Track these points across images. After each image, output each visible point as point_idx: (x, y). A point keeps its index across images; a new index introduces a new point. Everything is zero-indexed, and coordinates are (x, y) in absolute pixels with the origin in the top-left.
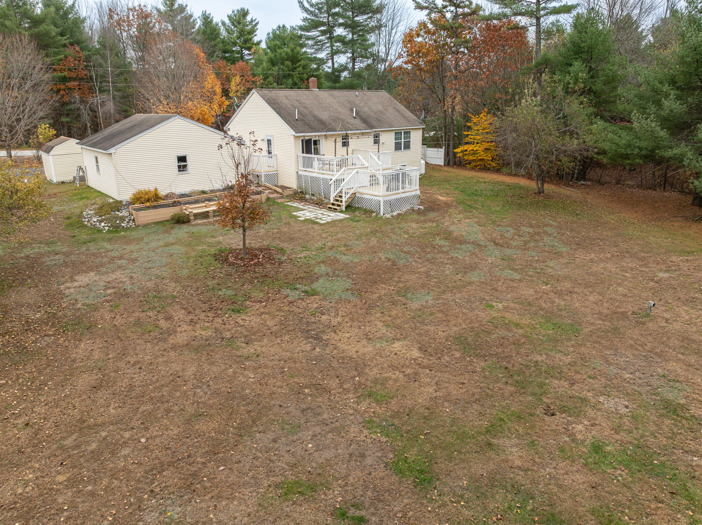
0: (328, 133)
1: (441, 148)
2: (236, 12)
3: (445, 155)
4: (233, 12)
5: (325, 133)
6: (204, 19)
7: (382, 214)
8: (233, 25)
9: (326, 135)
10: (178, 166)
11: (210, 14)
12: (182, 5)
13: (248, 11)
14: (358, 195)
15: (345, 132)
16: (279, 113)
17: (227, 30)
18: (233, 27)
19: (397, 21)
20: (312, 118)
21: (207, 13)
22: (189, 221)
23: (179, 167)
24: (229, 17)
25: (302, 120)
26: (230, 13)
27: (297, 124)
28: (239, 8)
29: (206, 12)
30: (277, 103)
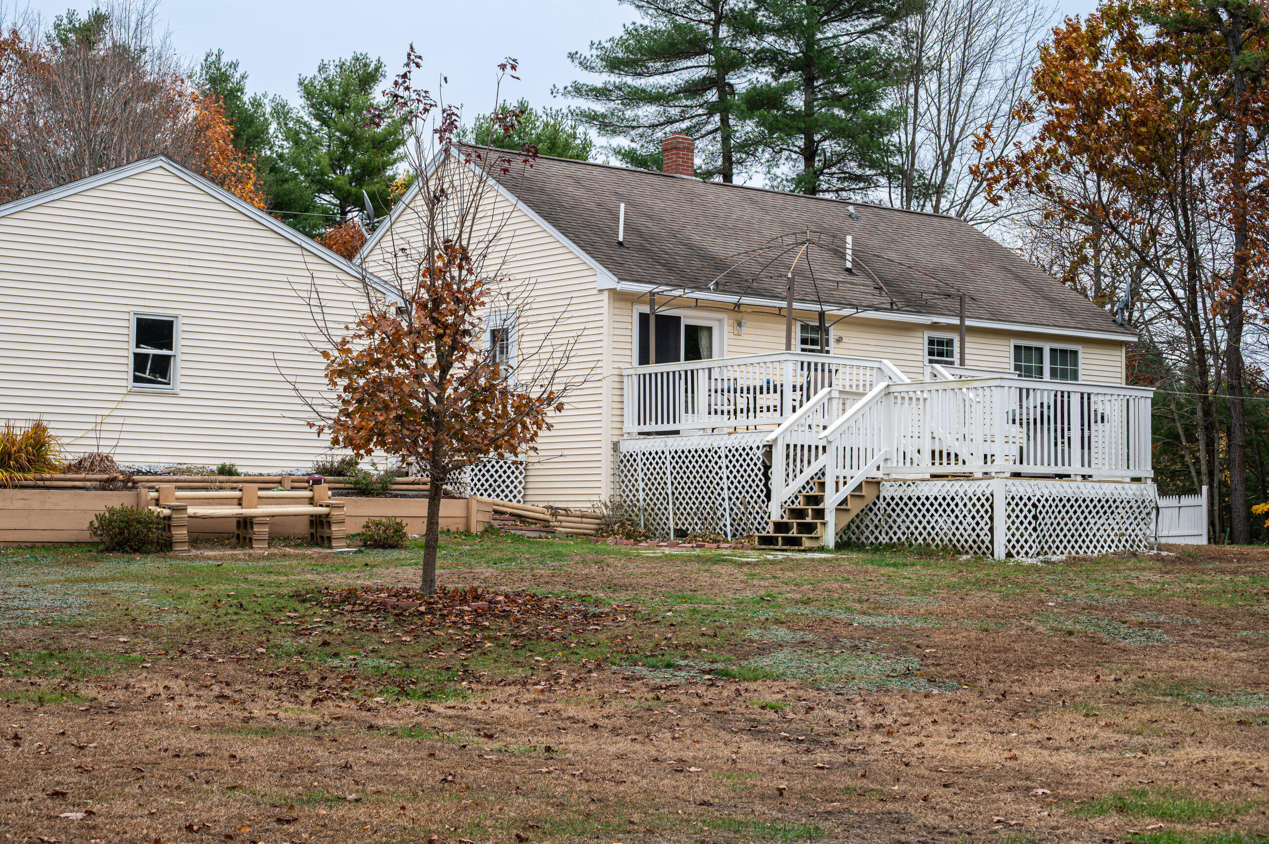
0: (745, 300)
1: (1194, 491)
2: (332, 71)
3: (1211, 523)
4: (322, 68)
5: (734, 299)
6: (213, 80)
7: (1000, 552)
8: (317, 117)
9: (738, 305)
10: (136, 355)
11: (234, 65)
12: (125, 49)
13: (377, 69)
14: (887, 491)
15: (817, 307)
16: (547, 217)
17: (293, 136)
18: (315, 124)
19: (983, 38)
20: (682, 251)
21: (225, 59)
22: (165, 546)
23: (140, 361)
24: (308, 90)
25: (641, 249)
26: (310, 72)
27: (621, 256)
28: (348, 57)
29: (219, 56)
30: (542, 191)
